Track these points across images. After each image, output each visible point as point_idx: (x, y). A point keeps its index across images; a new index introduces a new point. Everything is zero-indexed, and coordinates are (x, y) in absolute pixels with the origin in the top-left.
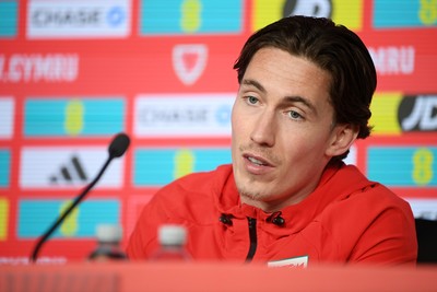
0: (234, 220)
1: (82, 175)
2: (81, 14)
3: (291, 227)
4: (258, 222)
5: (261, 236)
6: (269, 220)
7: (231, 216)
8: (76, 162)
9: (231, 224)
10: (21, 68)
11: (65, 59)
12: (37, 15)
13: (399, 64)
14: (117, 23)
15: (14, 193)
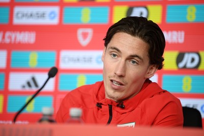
0: (102, 106)
1: (36, 85)
2: (37, 14)
3: (127, 109)
4: (113, 107)
5: (114, 113)
6: (118, 106)
7: (101, 104)
8: (34, 79)
9: (101, 107)
10: (10, 37)
11: (29, 34)
12: (18, 14)
13: (177, 39)
14: (53, 18)
15: (6, 93)
